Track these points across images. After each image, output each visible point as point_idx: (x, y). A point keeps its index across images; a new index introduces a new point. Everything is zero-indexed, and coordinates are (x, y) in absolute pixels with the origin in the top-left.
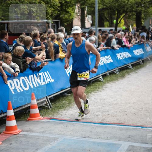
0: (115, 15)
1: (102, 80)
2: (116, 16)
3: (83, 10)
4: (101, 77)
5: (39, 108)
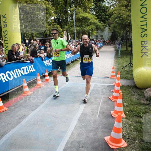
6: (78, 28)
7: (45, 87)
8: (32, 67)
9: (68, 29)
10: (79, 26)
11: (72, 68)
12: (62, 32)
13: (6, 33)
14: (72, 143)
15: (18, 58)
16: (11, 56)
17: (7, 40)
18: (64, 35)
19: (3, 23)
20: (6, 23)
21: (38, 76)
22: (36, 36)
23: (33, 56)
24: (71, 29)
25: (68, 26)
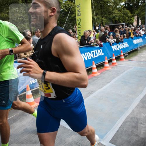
5: (124, 56)
7: (112, 69)
8: (100, 51)
11: (140, 54)
12: (133, 17)
13: (79, 21)
14: (132, 118)
15: (89, 42)
16: (83, 41)
17: (80, 27)
18: (135, 21)
19: (78, 12)
20: (80, 11)
21: (106, 59)
22: (106, 23)
23: (102, 42)
24: (141, 14)
25: (139, 11)
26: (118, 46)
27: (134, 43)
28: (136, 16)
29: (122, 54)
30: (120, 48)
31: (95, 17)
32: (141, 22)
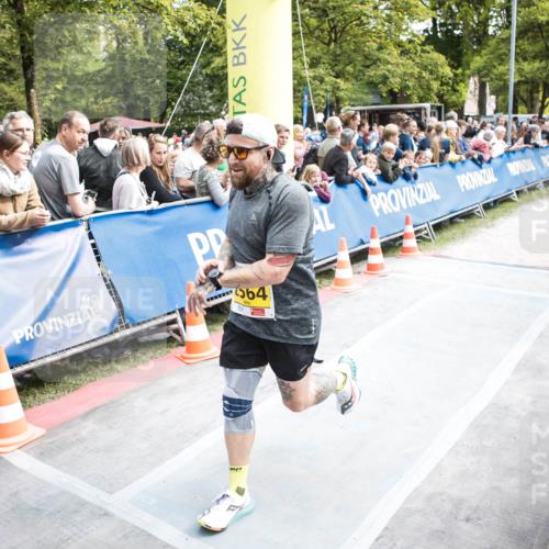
0: (538, 92)
1: (516, 199)
2: (541, 94)
3: (482, 87)
4: (515, 194)
5: (417, 238)
6: (527, 67)
9: (484, 68)
10: (534, 58)
11: (484, 230)
13: (240, 88)
18: (469, 95)
19: (234, 49)
20: (244, 47)
21: (343, 250)
24: (495, 71)
25: (485, 58)
26: (393, 197)
27: (461, 186)
28: (476, 79)
29: (410, 229)
30: (405, 206)
31: (308, 74)
32: (497, 103)
